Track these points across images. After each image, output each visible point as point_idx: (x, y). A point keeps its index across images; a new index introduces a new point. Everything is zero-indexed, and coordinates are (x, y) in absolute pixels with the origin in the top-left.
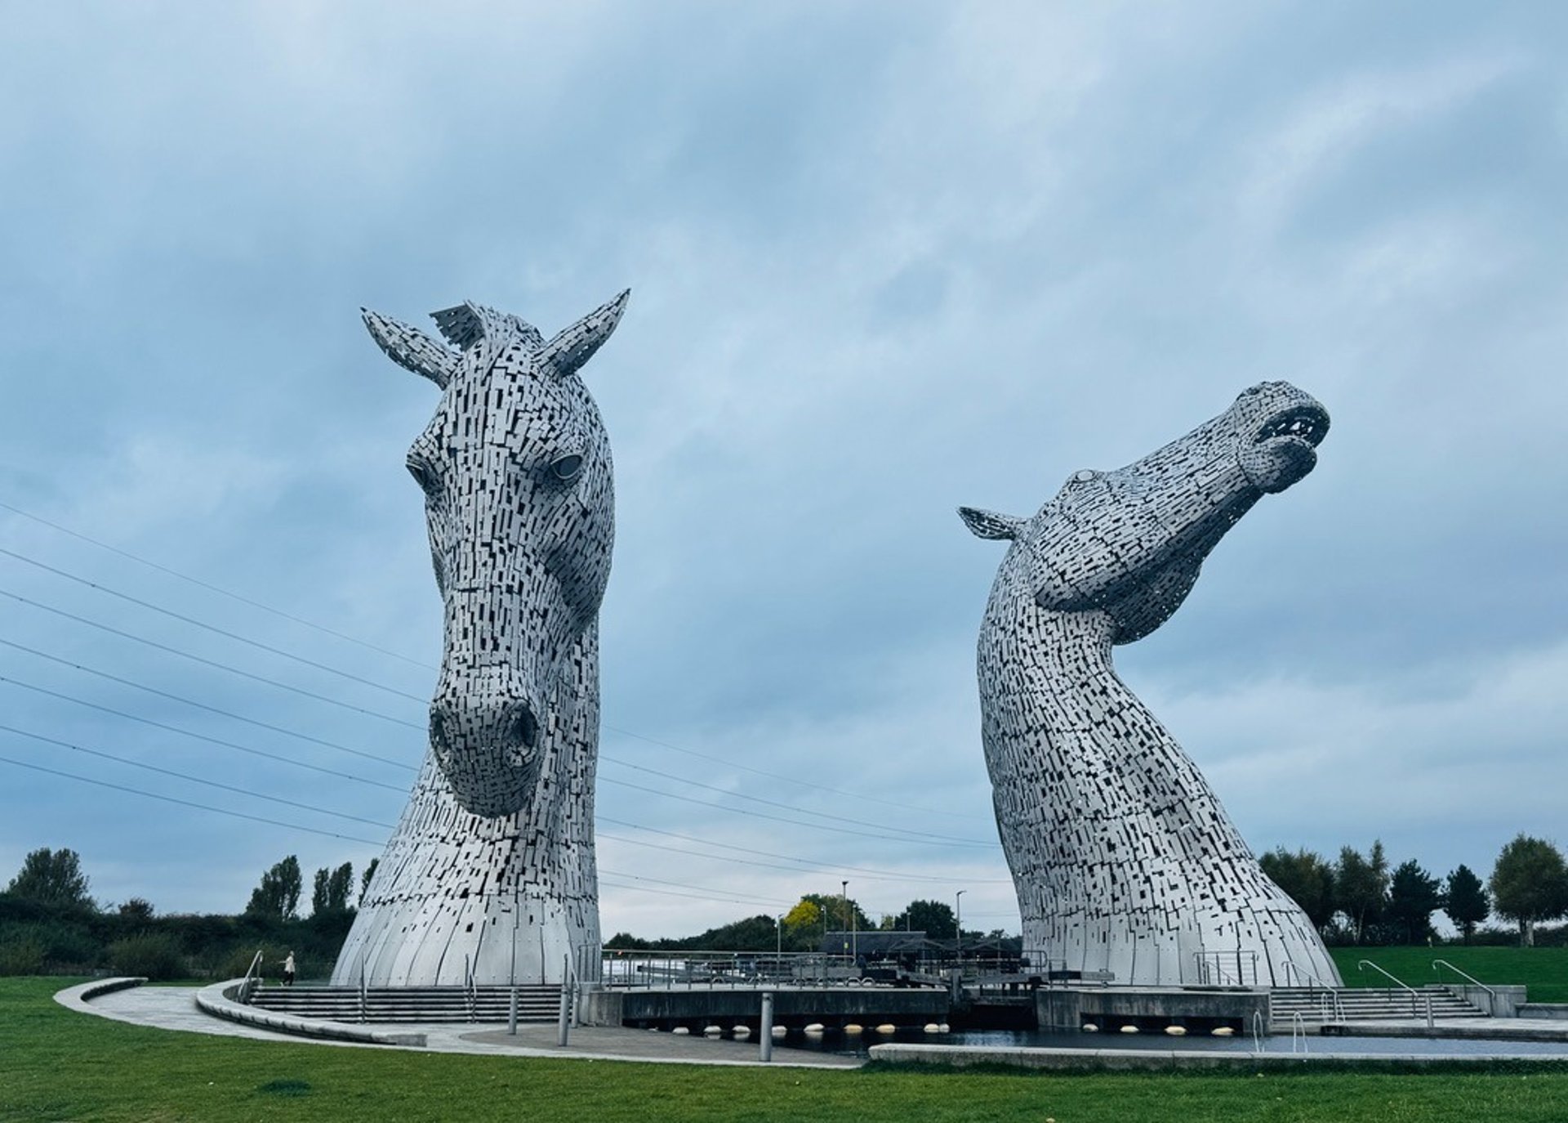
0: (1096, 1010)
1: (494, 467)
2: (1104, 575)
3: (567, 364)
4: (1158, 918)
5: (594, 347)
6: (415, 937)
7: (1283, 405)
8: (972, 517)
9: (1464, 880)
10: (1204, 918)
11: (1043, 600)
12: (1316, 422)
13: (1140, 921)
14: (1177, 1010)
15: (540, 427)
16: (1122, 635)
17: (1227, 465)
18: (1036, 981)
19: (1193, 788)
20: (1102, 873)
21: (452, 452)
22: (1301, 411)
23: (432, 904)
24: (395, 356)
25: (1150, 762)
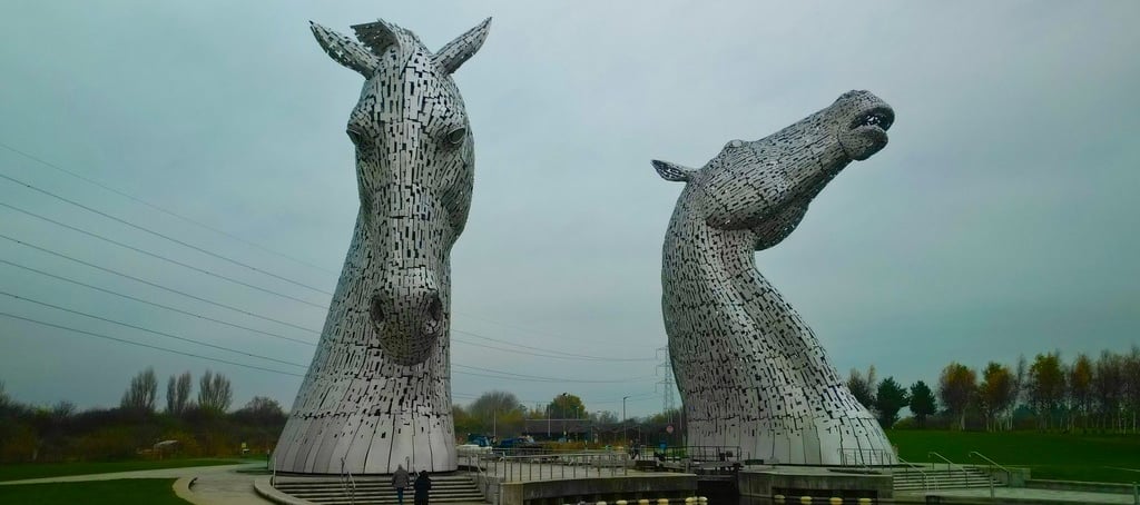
0: (784, 485)
1: (412, 136)
2: (753, 208)
3: (451, 66)
4: (789, 423)
5: (468, 56)
6: (345, 441)
7: (867, 105)
8: (661, 166)
9: (921, 389)
10: (818, 422)
11: (712, 222)
12: (885, 117)
13: (777, 422)
14: (836, 486)
15: (440, 109)
16: (760, 246)
17: (832, 142)
18: (737, 465)
19: (810, 344)
20: (751, 394)
21: (382, 123)
22: (878, 109)
23: (355, 419)
24: (333, 55)
25: (782, 326)
